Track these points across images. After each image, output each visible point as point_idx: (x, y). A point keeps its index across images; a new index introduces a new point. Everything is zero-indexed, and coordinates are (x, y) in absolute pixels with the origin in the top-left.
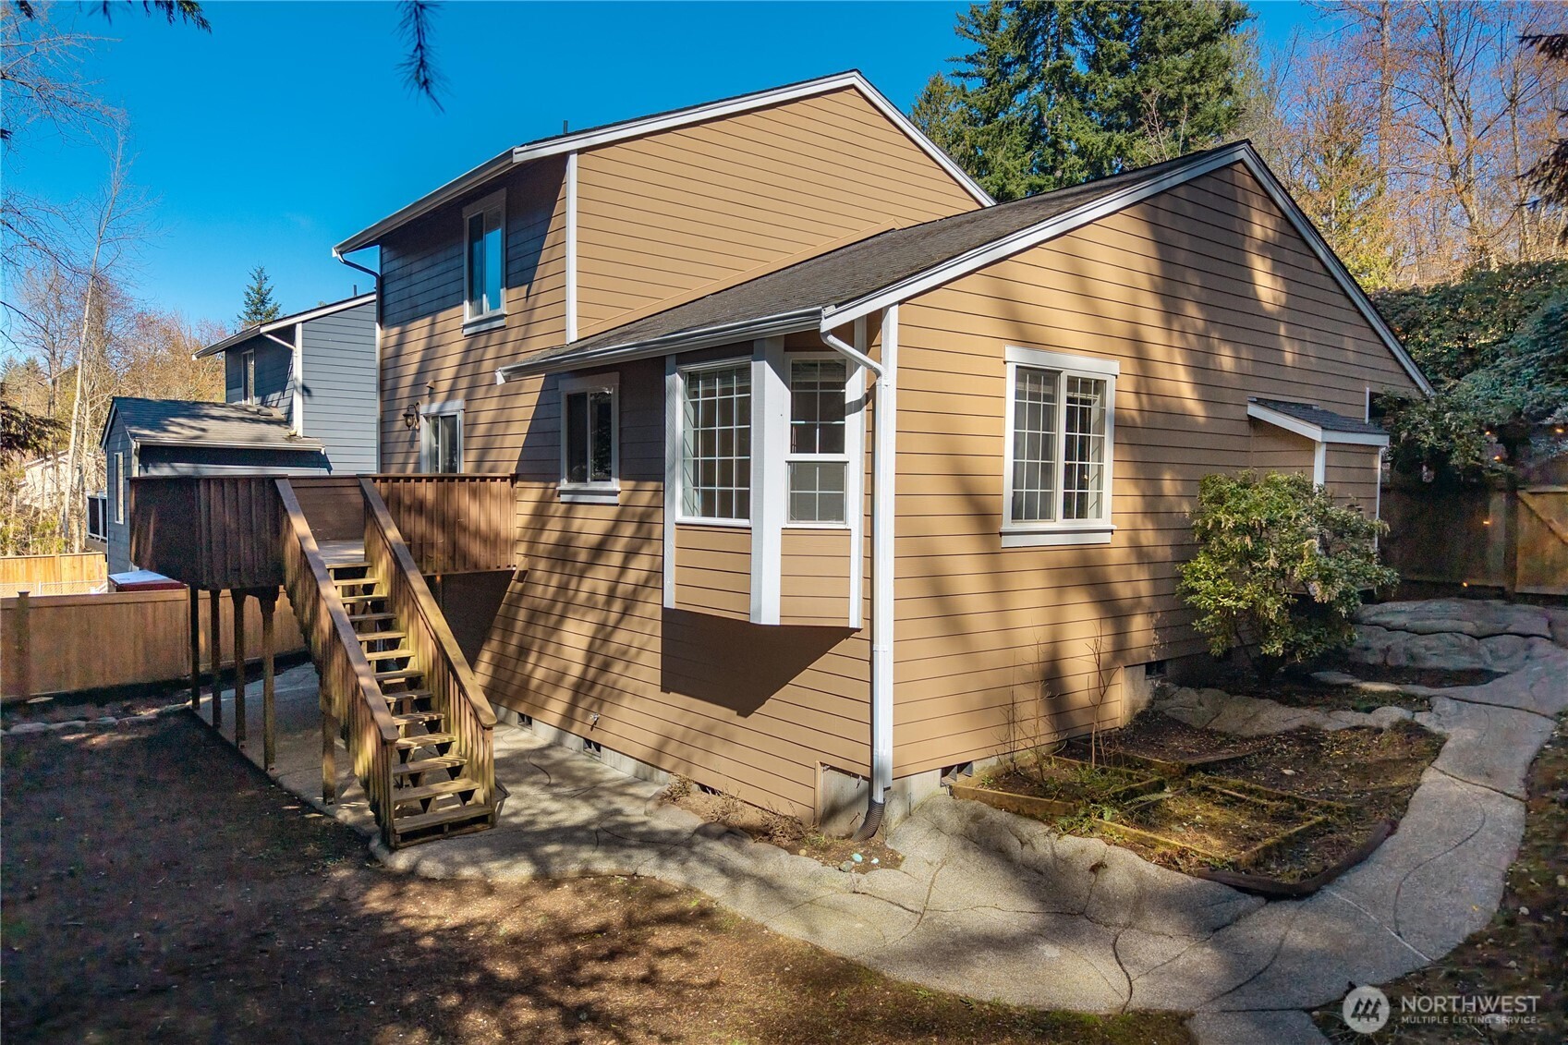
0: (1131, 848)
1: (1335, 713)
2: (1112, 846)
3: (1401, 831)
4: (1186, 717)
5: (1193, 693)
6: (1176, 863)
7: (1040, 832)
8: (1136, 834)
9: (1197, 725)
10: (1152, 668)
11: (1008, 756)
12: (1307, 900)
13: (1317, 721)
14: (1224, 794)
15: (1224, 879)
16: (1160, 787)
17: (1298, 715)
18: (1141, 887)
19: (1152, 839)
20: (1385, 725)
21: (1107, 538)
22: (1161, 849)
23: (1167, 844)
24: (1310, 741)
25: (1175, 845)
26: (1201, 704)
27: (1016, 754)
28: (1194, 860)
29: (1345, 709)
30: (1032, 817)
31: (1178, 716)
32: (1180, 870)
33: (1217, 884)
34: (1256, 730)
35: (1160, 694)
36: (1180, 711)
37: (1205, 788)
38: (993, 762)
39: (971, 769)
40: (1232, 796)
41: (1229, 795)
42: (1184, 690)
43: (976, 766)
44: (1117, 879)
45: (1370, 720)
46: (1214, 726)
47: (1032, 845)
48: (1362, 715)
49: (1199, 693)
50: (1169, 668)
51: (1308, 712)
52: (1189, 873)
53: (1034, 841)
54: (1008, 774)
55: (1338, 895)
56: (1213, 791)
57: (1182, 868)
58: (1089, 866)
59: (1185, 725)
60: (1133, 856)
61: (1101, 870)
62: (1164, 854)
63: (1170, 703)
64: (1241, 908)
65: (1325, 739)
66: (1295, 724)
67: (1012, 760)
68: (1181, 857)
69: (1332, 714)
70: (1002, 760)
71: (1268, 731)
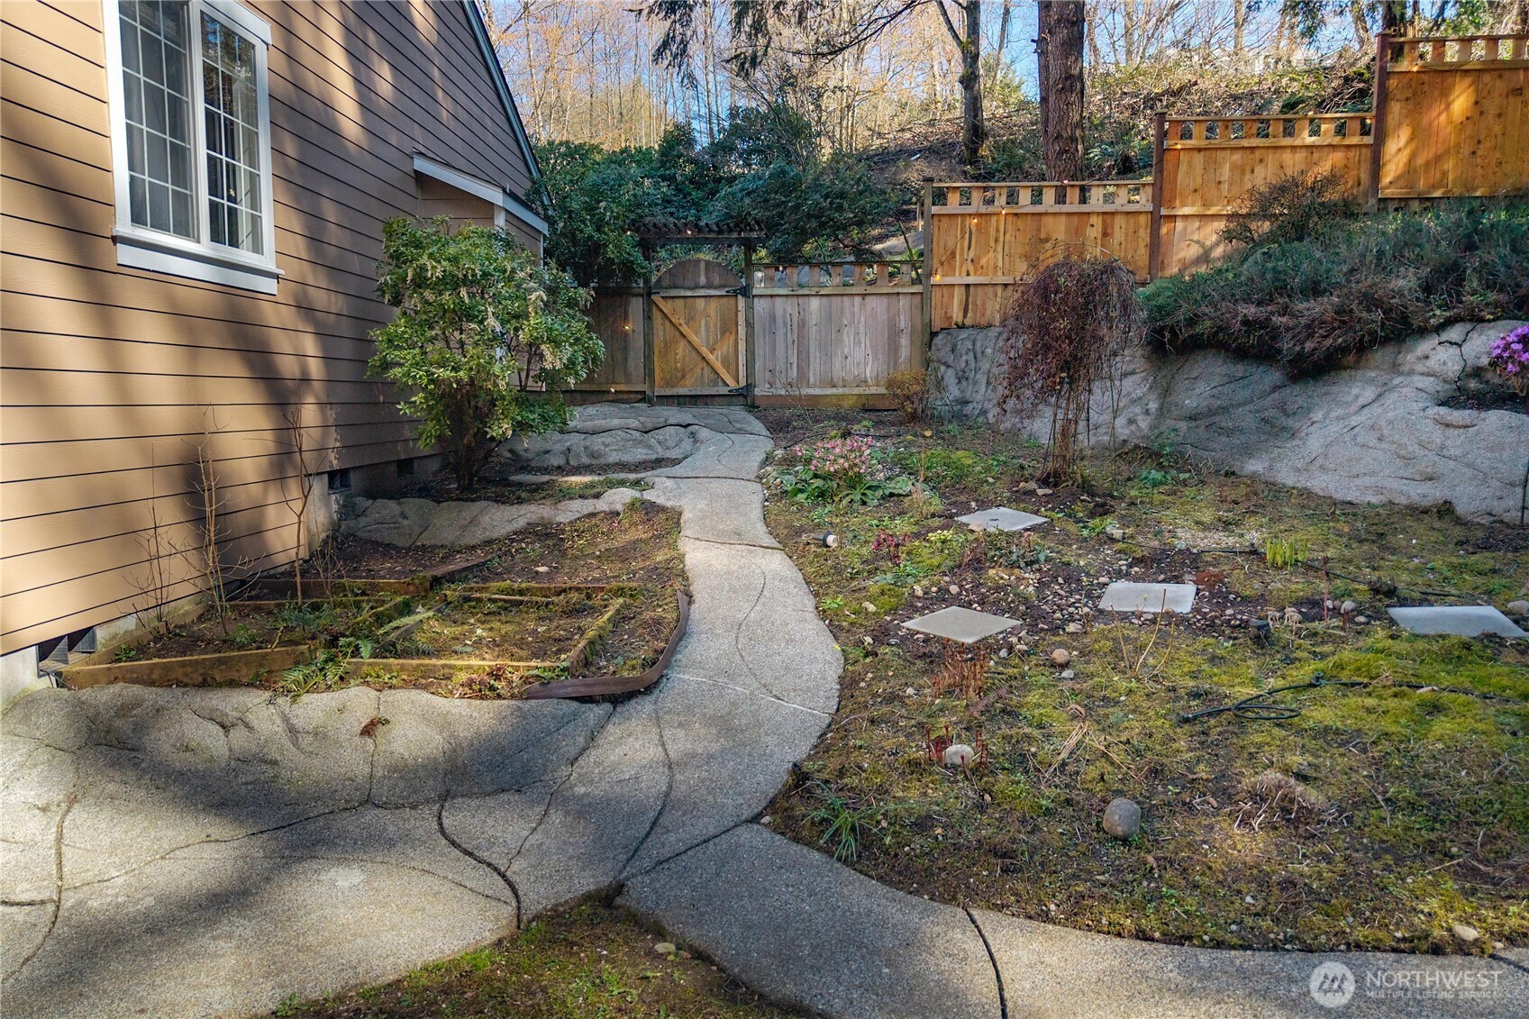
0: (416, 686)
1: (563, 504)
2: (387, 692)
3: (697, 597)
4: (385, 536)
5: (392, 504)
6: (492, 688)
7: (258, 700)
8: (418, 666)
9: (401, 542)
10: (337, 479)
11: (153, 613)
12: (656, 692)
13: (545, 515)
14: (494, 601)
15: (562, 692)
16: (406, 609)
17: (523, 512)
18: (451, 735)
19: (444, 666)
20: (619, 507)
21: (269, 286)
22: (463, 677)
23: (470, 667)
24: (548, 535)
25: (480, 667)
26: (406, 517)
27: (165, 609)
28: (515, 678)
29: (571, 499)
30: (232, 684)
31: (377, 537)
32: (499, 697)
33: (555, 701)
34: (478, 536)
35: (348, 510)
36: (377, 530)
37: (467, 599)
38: (130, 624)
39: (93, 640)
40: (504, 601)
41: (500, 600)
42: (379, 502)
43: (101, 634)
44: (410, 734)
45: (601, 505)
46: (426, 540)
47: (247, 725)
48: (591, 501)
49: (399, 504)
50: (354, 478)
51: (533, 508)
52: (513, 697)
53: (250, 717)
54: (157, 639)
55: (686, 677)
56: (479, 600)
57: (502, 692)
58: (358, 729)
59: (388, 545)
60: (424, 697)
61: (380, 729)
62: (470, 683)
63: (363, 521)
64: (591, 723)
65: (563, 532)
66: (521, 523)
67: (160, 618)
68: (498, 678)
69: (560, 506)
70: (145, 621)
71: (495, 535)
